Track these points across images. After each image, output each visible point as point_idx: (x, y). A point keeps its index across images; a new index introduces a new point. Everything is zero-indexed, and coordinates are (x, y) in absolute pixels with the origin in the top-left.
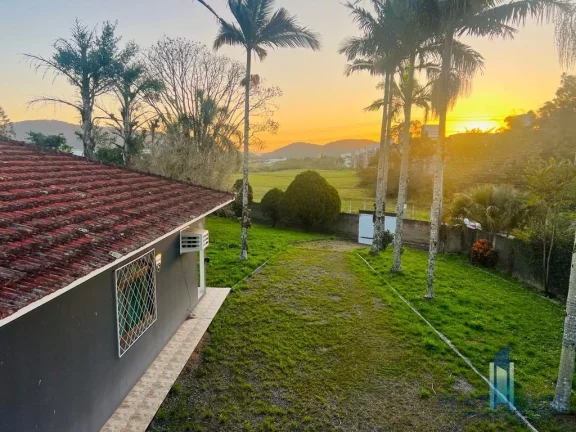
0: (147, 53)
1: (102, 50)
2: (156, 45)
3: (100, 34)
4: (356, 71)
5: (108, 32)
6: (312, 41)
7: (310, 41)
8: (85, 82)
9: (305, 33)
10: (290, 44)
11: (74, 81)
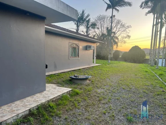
0: (95, 19)
1: (81, 16)
2: (97, 17)
3: (81, 13)
4: (149, 14)
5: (83, 12)
6: (130, 4)
7: (129, 4)
8: (78, 24)
9: (128, 2)
10: (124, 6)
11: (75, 24)
